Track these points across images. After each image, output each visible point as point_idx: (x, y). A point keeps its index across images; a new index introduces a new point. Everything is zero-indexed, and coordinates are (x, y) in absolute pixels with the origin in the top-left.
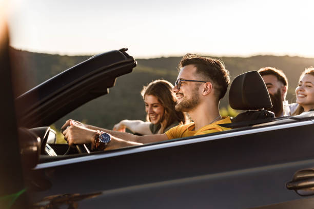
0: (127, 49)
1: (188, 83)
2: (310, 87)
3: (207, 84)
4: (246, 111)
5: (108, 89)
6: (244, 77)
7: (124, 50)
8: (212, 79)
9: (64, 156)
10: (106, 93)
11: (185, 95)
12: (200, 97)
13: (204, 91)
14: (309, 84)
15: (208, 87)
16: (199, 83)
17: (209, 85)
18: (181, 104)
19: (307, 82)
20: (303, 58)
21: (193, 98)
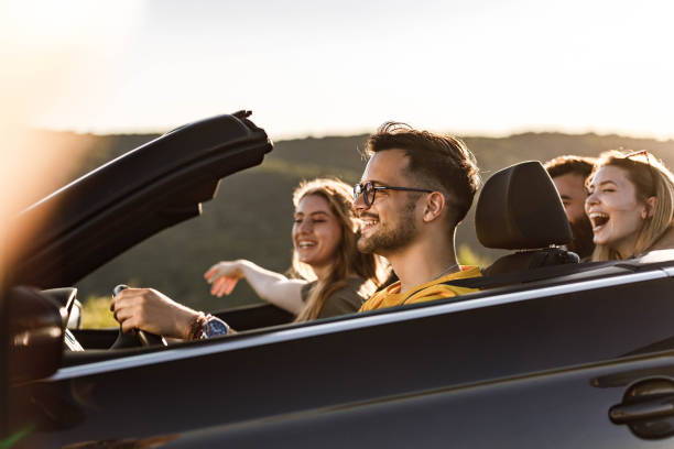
0: (250, 113)
2: (611, 191)
3: (433, 197)
4: (513, 252)
5: (200, 205)
6: (511, 173)
7: (243, 115)
9: (110, 351)
10: (196, 213)
11: (382, 219)
12: (417, 225)
13: (427, 212)
14: (608, 186)
15: (437, 203)
17: (438, 198)
18: (374, 239)
19: (603, 184)
21: (402, 228)
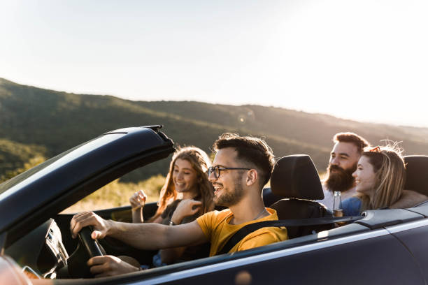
1: (229, 171)
3: (251, 172)
8: (256, 164)
11: (225, 186)
12: (244, 188)
15: (253, 176)
16: (242, 170)
17: (254, 173)
20: (286, 110)
